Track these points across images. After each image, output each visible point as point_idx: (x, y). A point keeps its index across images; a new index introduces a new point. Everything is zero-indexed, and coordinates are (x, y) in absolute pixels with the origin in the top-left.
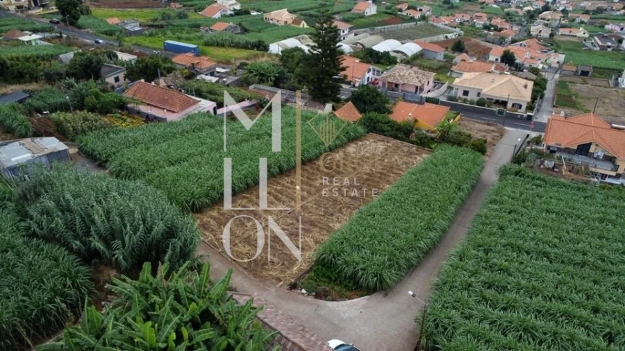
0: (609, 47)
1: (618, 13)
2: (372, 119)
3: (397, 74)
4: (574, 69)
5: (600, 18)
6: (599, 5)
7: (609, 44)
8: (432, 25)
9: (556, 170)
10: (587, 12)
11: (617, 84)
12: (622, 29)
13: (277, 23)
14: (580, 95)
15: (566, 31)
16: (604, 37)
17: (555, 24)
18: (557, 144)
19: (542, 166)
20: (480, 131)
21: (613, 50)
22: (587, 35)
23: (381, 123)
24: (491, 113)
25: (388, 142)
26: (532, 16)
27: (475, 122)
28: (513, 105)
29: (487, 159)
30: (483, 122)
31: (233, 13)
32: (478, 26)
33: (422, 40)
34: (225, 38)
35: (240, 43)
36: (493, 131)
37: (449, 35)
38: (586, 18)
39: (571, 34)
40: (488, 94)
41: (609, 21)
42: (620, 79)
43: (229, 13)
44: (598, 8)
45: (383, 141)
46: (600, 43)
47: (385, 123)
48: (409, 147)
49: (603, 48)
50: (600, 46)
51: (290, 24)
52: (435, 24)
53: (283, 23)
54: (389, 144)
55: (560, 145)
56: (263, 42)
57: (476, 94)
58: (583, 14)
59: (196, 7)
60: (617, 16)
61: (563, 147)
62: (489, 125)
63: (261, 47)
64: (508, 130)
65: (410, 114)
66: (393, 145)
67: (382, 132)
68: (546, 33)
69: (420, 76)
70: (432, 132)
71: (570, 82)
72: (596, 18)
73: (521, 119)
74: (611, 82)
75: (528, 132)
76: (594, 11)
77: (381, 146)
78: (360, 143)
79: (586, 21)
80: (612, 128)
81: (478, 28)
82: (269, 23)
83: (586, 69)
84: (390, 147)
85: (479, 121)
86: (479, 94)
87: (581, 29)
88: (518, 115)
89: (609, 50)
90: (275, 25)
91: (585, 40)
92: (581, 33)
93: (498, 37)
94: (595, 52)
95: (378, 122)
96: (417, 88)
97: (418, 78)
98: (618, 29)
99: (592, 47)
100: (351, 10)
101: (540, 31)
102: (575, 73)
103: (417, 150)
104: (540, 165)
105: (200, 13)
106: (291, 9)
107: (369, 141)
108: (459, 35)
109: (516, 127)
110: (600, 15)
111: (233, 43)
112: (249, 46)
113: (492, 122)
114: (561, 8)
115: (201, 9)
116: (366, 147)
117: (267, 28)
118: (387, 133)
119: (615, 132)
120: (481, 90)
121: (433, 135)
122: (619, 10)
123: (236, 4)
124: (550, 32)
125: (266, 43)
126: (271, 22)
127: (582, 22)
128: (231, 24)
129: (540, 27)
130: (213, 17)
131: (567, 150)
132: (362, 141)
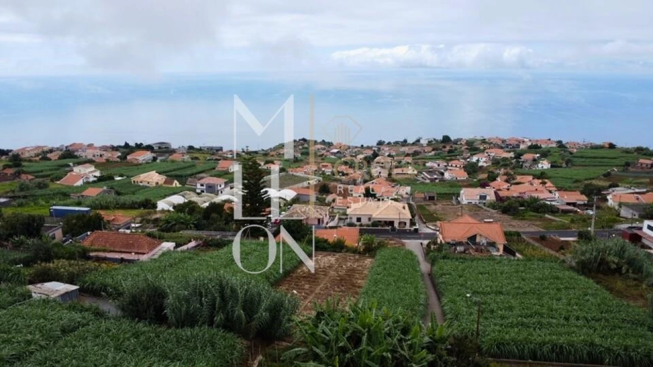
0: (436, 179)
1: (430, 154)
4: (423, 195)
5: (419, 159)
6: (414, 150)
7: (435, 176)
8: (293, 175)
10: (408, 155)
11: (459, 203)
12: (439, 165)
13: (148, 185)
14: (437, 212)
15: (399, 171)
16: (430, 172)
17: (388, 166)
21: (439, 181)
22: (416, 172)
24: (386, 232)
26: (369, 160)
28: (399, 223)
30: (383, 238)
32: (327, 174)
33: (296, 186)
37: (311, 182)
38: (409, 159)
39: (404, 172)
40: (377, 217)
41: (427, 161)
42: (459, 199)
44: (415, 151)
46: (429, 177)
49: (433, 180)
50: (429, 179)
51: (161, 185)
52: (295, 174)
55: (455, 240)
57: (367, 220)
58: (406, 156)
59: (52, 176)
60: (430, 156)
64: (407, 242)
65: (335, 235)
66: (339, 256)
68: (385, 174)
71: (427, 205)
72: (416, 159)
73: (410, 232)
74: (454, 202)
76: (412, 154)
77: (331, 259)
79: (410, 161)
80: (485, 222)
83: (432, 195)
85: (380, 238)
86: (370, 219)
87: (410, 168)
88: (406, 230)
89: (437, 181)
90: (146, 187)
91: (416, 176)
92: (411, 171)
93: (352, 180)
94: (427, 184)
96: (319, 220)
97: (317, 212)
98: (436, 165)
99: (423, 180)
100: (214, 168)
101: (380, 173)
102: (425, 199)
103: (360, 258)
108: (319, 181)
109: (409, 238)
110: (418, 157)
114: (387, 154)
116: (321, 261)
120: (370, 215)
122: (430, 152)
123: (95, 171)
124: (388, 173)
125: (153, 201)
126: (140, 184)
127: (408, 163)
128: (105, 188)
129: (379, 169)
130: (75, 184)
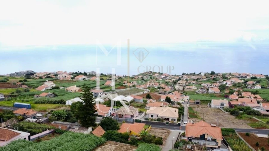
0: (205, 92)
1: (205, 80)
2: (109, 134)
3: (122, 111)
4: (194, 102)
5: (199, 82)
6: (198, 77)
7: (204, 91)
8: (137, 88)
9: (192, 149)
10: (194, 80)
11: (210, 106)
12: (207, 85)
13: (71, 92)
14: (198, 112)
15: (188, 87)
16: (202, 88)
17: (184, 85)
18: (191, 136)
19: (186, 149)
20: (160, 133)
21: (206, 93)
22: (196, 88)
23: (114, 135)
24: (164, 124)
25: (117, 145)
26: (175, 83)
27: (157, 129)
28: (172, 120)
29: (163, 147)
30: (161, 128)
31: (51, 88)
33: (134, 95)
34: (45, 99)
35: (52, 102)
36: (165, 132)
37: (144, 92)
38: (194, 82)
39: (191, 88)
40: (161, 116)
41: (202, 83)
42: (211, 104)
43: (49, 88)
44: (198, 78)
45: (115, 144)
46: (201, 91)
47: (115, 135)
48: (127, 146)
49: (203, 93)
50: (202, 92)
51: (77, 92)
52: (138, 88)
53: (74, 91)
54: (117, 146)
55: (193, 136)
56: (63, 100)
57: (156, 116)
58: (193, 80)
59: (34, 86)
60: (205, 81)
61: (194, 137)
62: (163, 129)
63: (62, 103)
64: (172, 131)
65: (128, 129)
66: (119, 145)
67: (114, 140)
68: (181, 89)
69: (132, 110)
70: (138, 136)
71: (193, 107)
72: (197, 82)
73: (176, 125)
74: (208, 106)
75: (180, 131)
76: (196, 79)
77: (113, 147)
78: (103, 147)
79: (194, 83)
80: (212, 126)
81: (156, 88)
82: (68, 92)
83: (198, 101)
84: (118, 147)
85: (159, 128)
86: (157, 116)
87: (193, 86)
88: (174, 124)
89: (205, 93)
90: (70, 92)
91: (196, 90)
92: (194, 87)
93: (163, 92)
94: (200, 94)
95: (112, 134)
96: (131, 116)
97: (131, 111)
98: (206, 85)
99: (199, 93)
100: (104, 84)
101: (179, 88)
102: (194, 103)
103: (131, 147)
104: (185, 148)
105: (36, 89)
106: (78, 85)
107: (108, 145)
108: (148, 92)
109: (175, 129)
110: (199, 81)
111: (49, 101)
112: (57, 102)
113: (164, 128)
114: (185, 79)
115: (36, 87)
116: (106, 149)
117: (66, 94)
118: (117, 140)
119: (213, 128)
120: (158, 114)
121: (139, 138)
122: (205, 79)
123: (53, 84)
124: (183, 88)
125: (65, 100)
126: (69, 91)
127: (193, 84)
128: (49, 93)
129: (179, 86)
130: (42, 90)
131: (196, 138)
132: (104, 146)
